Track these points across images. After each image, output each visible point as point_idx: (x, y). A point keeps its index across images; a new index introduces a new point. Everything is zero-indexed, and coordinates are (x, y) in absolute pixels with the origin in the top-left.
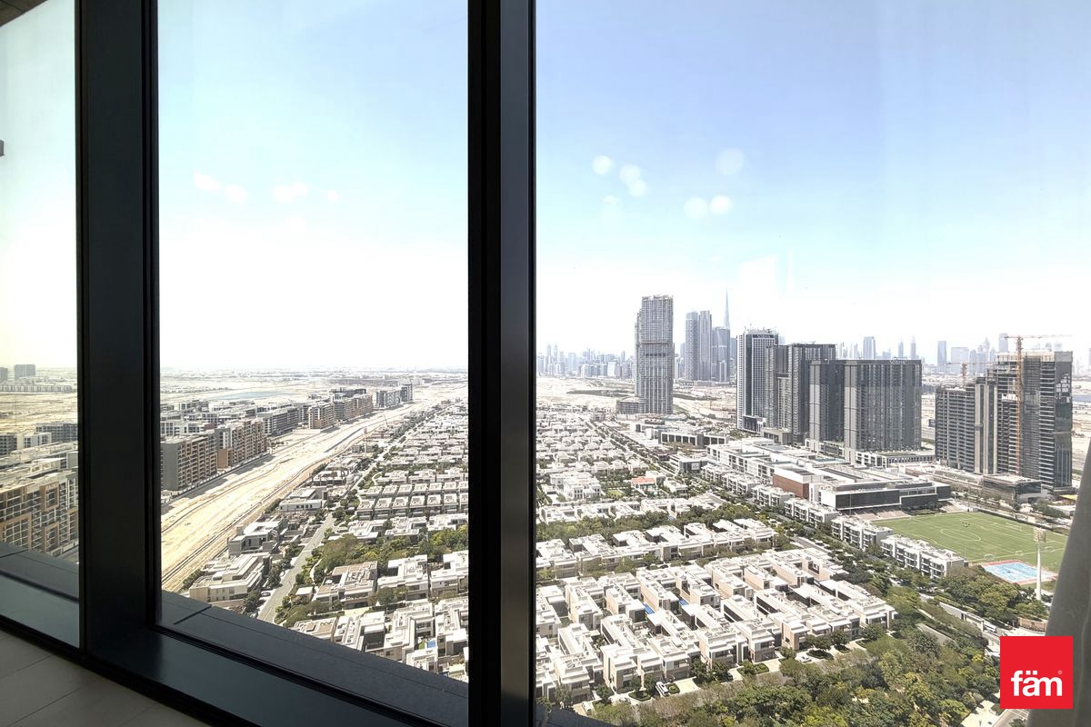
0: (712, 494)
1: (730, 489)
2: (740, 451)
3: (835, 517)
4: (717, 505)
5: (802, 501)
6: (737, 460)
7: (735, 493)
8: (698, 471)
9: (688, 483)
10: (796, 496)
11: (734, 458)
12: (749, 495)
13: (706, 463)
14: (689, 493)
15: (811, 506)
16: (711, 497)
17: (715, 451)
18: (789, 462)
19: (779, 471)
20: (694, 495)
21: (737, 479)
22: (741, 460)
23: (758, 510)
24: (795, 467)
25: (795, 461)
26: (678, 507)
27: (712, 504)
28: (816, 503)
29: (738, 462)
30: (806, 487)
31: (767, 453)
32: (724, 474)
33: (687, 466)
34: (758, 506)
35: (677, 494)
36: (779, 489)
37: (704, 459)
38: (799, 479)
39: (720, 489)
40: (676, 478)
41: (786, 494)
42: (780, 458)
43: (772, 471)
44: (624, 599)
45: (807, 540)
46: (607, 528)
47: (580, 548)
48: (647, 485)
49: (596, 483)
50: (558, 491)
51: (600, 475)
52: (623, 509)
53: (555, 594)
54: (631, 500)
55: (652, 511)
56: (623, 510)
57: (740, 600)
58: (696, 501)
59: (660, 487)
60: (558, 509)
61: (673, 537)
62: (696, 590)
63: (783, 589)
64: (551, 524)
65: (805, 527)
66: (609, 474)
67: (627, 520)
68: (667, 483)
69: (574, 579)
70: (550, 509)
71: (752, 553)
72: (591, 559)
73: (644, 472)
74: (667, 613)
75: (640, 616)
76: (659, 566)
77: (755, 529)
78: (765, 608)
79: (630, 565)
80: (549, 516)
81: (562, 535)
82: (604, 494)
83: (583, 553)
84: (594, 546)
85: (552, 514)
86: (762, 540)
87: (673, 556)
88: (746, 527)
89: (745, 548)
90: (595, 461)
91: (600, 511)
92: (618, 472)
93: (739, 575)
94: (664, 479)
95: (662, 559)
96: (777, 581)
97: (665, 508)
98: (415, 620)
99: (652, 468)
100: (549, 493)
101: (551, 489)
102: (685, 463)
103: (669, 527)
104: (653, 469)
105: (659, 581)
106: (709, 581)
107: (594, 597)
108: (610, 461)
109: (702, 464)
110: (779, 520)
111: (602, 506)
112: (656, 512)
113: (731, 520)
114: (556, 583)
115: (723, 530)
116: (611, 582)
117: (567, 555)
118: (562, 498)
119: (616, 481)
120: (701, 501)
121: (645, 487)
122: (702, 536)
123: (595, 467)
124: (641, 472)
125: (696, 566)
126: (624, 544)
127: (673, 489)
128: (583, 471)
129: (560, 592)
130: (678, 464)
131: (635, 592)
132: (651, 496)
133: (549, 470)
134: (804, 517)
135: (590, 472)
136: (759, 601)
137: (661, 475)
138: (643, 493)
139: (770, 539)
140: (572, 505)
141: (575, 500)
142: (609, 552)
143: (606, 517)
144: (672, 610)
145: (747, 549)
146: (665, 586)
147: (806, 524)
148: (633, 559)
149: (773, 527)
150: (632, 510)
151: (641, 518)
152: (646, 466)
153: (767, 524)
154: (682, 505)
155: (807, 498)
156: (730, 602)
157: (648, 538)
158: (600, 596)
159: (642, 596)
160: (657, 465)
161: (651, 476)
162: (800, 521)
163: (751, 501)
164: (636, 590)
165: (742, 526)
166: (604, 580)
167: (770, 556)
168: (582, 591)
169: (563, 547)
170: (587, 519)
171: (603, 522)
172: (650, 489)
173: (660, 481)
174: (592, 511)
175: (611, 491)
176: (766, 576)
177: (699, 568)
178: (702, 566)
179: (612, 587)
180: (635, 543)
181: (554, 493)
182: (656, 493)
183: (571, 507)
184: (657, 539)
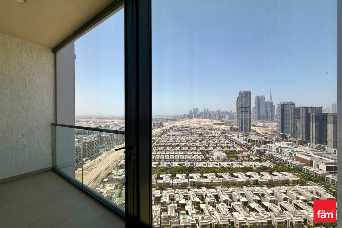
0: (269, 162)
1: (277, 160)
2: (280, 147)
3: (326, 174)
4: (272, 166)
5: (310, 167)
6: (279, 150)
7: (279, 162)
8: (263, 153)
9: (260, 157)
10: (307, 165)
11: (278, 149)
12: (286, 163)
13: (266, 150)
14: (260, 161)
15: (315, 169)
17: (269, 146)
18: (303, 152)
19: (298, 155)
20: (262, 162)
21: (280, 157)
22: (281, 150)
24: (306, 154)
25: (305, 151)
26: (257, 166)
27: (270, 165)
28: (317, 168)
29: (280, 151)
30: (311, 162)
31: (292, 148)
32: (274, 155)
33: (259, 151)
34: (290, 168)
35: (256, 161)
36: (299, 162)
37: (266, 149)
38: (308, 159)
39: (272, 160)
40: (254, 155)
41: (302, 164)
42: (298, 150)
43: (295, 155)
44: (239, 197)
45: (314, 183)
46: (231, 171)
47: (221, 177)
48: (244, 157)
49: (225, 155)
50: (212, 157)
51: (226, 152)
52: (235, 164)
53: (214, 192)
54: (238, 162)
55: (247, 166)
56: (236, 165)
57: (286, 203)
58: (264, 164)
59: (248, 158)
60: (213, 163)
61: (256, 177)
62: (268, 197)
63: (305, 201)
64: (210, 167)
65: (312, 178)
66: (229, 152)
67: (237, 169)
68: (251, 156)
69: (220, 187)
70: (209, 163)
71: (289, 186)
72: (226, 181)
73: (242, 152)
74: (257, 204)
75: (246, 204)
76: (251, 186)
77: (290, 176)
78: (297, 207)
79: (240, 185)
80: (209, 165)
81: (214, 172)
82: (228, 159)
83: (222, 178)
84: (226, 176)
85: (210, 164)
86: (293, 181)
87: (256, 183)
88: (286, 175)
89: (286, 183)
90: (224, 147)
91: (227, 165)
92: (232, 151)
93: (285, 193)
94: (250, 155)
95: (252, 184)
96: (302, 198)
97: (252, 165)
98: (169, 194)
99: (245, 151)
101: (209, 156)
102: (258, 150)
103: (254, 173)
104: (246, 151)
105: (252, 192)
106: (272, 194)
107: (228, 194)
108: (229, 147)
109: (265, 150)
110: (300, 174)
111: (228, 163)
112: (248, 167)
113: (279, 172)
114: (213, 188)
115: (276, 175)
116: (234, 190)
117: (217, 179)
118: (213, 159)
119: (231, 155)
120: (267, 164)
121: (243, 157)
122: (267, 177)
123: (224, 149)
124: (241, 152)
125: (266, 188)
126: (237, 177)
127: (254, 159)
128: (220, 151)
129: (216, 191)
130: (255, 150)
131: (243, 195)
132: (246, 161)
133: (208, 150)
134: (311, 173)
135: (222, 151)
136: (294, 204)
137: (249, 153)
138: (242, 159)
139: (297, 181)
140: (217, 162)
141: (218, 160)
142: (232, 179)
143: (230, 167)
144: (258, 203)
145: (287, 183)
146: (255, 194)
147: (312, 176)
148: (241, 182)
149: (298, 176)
150: (239, 165)
151: (243, 168)
152: (243, 150)
153: (295, 175)
154: (258, 165)
155: (312, 166)
156: (283, 203)
157: (246, 175)
158: (230, 194)
159: (246, 196)
160: (246, 150)
161: (245, 154)
162: (310, 175)
163: (287, 165)
164: (243, 194)
165: (284, 174)
166: (231, 189)
167: (297, 187)
168: (224, 192)
169: (215, 176)
170: (223, 167)
171: (229, 168)
172: (245, 158)
173: (249, 156)
174: (224, 164)
175: (230, 158)
176: (297, 195)
177: (268, 189)
178: (269, 188)
179: (234, 192)
180: (241, 177)
181: (210, 157)
182: (247, 160)
183: (216, 162)
184: (250, 176)
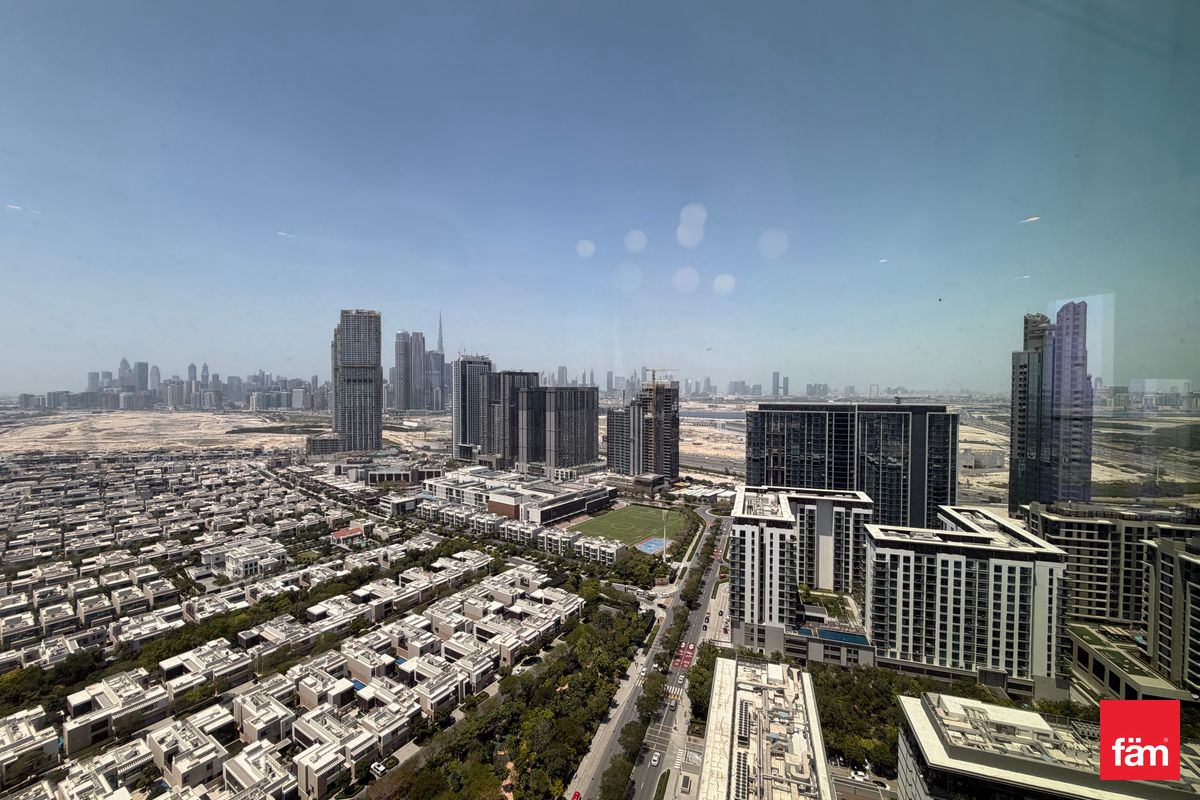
0: (428, 533)
1: (448, 524)
2: (456, 483)
3: (540, 531)
4: (435, 543)
5: (514, 523)
6: (454, 492)
7: (452, 526)
8: (413, 511)
9: (402, 526)
10: (508, 519)
11: (451, 490)
12: (467, 526)
13: (421, 500)
14: (402, 537)
15: (522, 525)
16: (428, 536)
17: (431, 486)
18: (503, 487)
19: (494, 498)
20: (409, 538)
21: (455, 512)
22: (458, 492)
23: (476, 539)
24: (508, 490)
25: (507, 485)
26: (392, 555)
27: (429, 544)
28: (526, 522)
29: (455, 496)
30: (517, 508)
31: (482, 480)
32: (441, 509)
33: (401, 507)
34: (476, 536)
35: (390, 541)
36: (494, 514)
37: (420, 496)
38: (510, 501)
39: (437, 525)
40: (387, 522)
41: (500, 518)
42: (495, 483)
43: (488, 497)
44: (325, 685)
45: (519, 558)
46: (297, 604)
47: (255, 641)
48: (352, 538)
49: (279, 547)
50: (215, 572)
51: (284, 537)
52: (319, 573)
53: (216, 717)
54: (331, 560)
55: (360, 566)
56: (321, 574)
57: (460, 637)
58: (412, 544)
59: (368, 537)
60: (219, 596)
61: (386, 591)
62: (415, 643)
63: (499, 611)
64: (205, 621)
65: (517, 547)
66: (298, 533)
67: (326, 586)
68: (378, 530)
69: (249, 685)
70: (203, 601)
71: (472, 584)
72: (275, 650)
73: (348, 523)
74: (382, 680)
75: (348, 698)
76: (370, 629)
77: (473, 559)
78: (484, 636)
79: (333, 640)
80: (201, 610)
81: (224, 632)
82: (291, 560)
83: (261, 646)
84: (275, 632)
85: (206, 606)
86: (480, 569)
87: (386, 613)
88: (465, 560)
89: (465, 581)
90: (278, 519)
91: (286, 584)
92: (311, 528)
93: (458, 611)
94: (373, 526)
95: (373, 620)
96: (496, 605)
97: (375, 560)
99: (358, 516)
100: (198, 578)
101: (203, 571)
102: (398, 504)
103: (381, 581)
104: (360, 517)
105: (371, 647)
106: (428, 628)
107: (279, 699)
108: (299, 516)
109: (418, 501)
110: (495, 545)
111: (288, 576)
112: (364, 568)
113: (449, 556)
114: (218, 701)
115: (441, 569)
116: (307, 670)
117: (234, 657)
118: (222, 581)
119: (307, 542)
120: (418, 544)
121: (350, 541)
122: (419, 580)
123: (277, 527)
124: (342, 524)
125: (415, 616)
126: (324, 616)
127: (385, 536)
128: (257, 537)
129: (225, 711)
130: (390, 506)
131: (340, 671)
132: (357, 549)
133: (199, 546)
134: (516, 537)
135: (268, 536)
136: (479, 631)
137: (370, 522)
138: (347, 547)
139: (487, 565)
140: (242, 586)
141: (246, 577)
142: (303, 632)
143: (296, 589)
144: (387, 675)
145: (466, 581)
146: (378, 650)
147: (518, 543)
148: (336, 632)
149: (489, 553)
150: (333, 572)
151: (346, 578)
152: (351, 514)
153: (484, 551)
154: (396, 551)
155: (518, 519)
156: (454, 643)
157: (356, 600)
158: (291, 693)
159: (349, 672)
160: (364, 511)
161: (357, 525)
162: (512, 542)
163: (468, 532)
164: (341, 668)
165: (460, 559)
166: (296, 670)
167: (488, 584)
168: (264, 697)
169: (228, 647)
170: (267, 599)
171: (292, 596)
172: (357, 542)
173: (369, 530)
174: (276, 586)
175: (302, 554)
176: (484, 604)
177: (417, 616)
178: (420, 614)
179: (307, 675)
180: (336, 611)
181: (210, 575)
182: (363, 545)
183: (239, 589)
184: (366, 599)
